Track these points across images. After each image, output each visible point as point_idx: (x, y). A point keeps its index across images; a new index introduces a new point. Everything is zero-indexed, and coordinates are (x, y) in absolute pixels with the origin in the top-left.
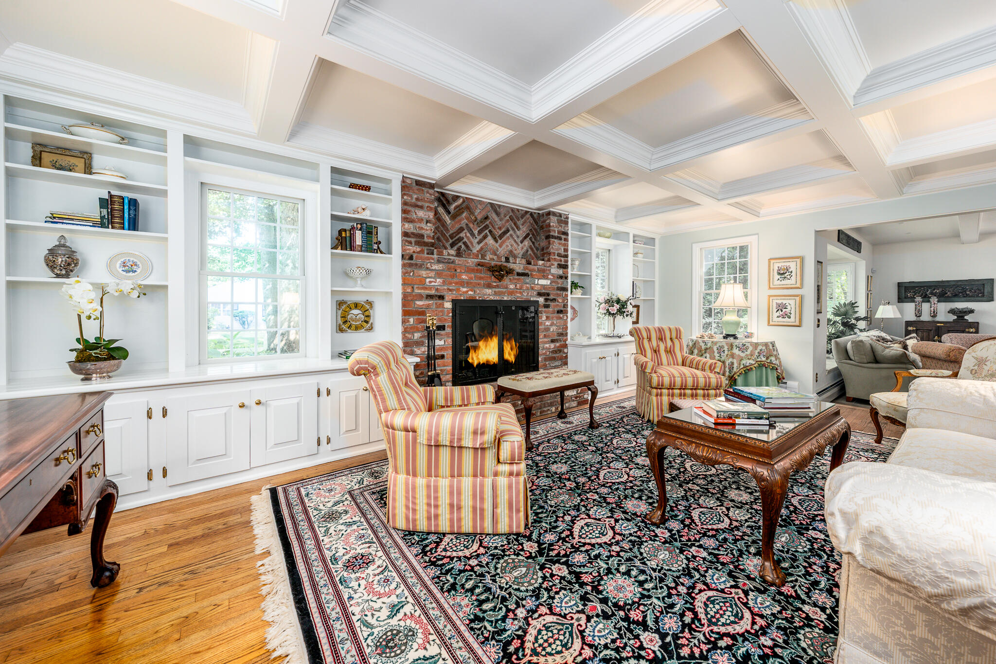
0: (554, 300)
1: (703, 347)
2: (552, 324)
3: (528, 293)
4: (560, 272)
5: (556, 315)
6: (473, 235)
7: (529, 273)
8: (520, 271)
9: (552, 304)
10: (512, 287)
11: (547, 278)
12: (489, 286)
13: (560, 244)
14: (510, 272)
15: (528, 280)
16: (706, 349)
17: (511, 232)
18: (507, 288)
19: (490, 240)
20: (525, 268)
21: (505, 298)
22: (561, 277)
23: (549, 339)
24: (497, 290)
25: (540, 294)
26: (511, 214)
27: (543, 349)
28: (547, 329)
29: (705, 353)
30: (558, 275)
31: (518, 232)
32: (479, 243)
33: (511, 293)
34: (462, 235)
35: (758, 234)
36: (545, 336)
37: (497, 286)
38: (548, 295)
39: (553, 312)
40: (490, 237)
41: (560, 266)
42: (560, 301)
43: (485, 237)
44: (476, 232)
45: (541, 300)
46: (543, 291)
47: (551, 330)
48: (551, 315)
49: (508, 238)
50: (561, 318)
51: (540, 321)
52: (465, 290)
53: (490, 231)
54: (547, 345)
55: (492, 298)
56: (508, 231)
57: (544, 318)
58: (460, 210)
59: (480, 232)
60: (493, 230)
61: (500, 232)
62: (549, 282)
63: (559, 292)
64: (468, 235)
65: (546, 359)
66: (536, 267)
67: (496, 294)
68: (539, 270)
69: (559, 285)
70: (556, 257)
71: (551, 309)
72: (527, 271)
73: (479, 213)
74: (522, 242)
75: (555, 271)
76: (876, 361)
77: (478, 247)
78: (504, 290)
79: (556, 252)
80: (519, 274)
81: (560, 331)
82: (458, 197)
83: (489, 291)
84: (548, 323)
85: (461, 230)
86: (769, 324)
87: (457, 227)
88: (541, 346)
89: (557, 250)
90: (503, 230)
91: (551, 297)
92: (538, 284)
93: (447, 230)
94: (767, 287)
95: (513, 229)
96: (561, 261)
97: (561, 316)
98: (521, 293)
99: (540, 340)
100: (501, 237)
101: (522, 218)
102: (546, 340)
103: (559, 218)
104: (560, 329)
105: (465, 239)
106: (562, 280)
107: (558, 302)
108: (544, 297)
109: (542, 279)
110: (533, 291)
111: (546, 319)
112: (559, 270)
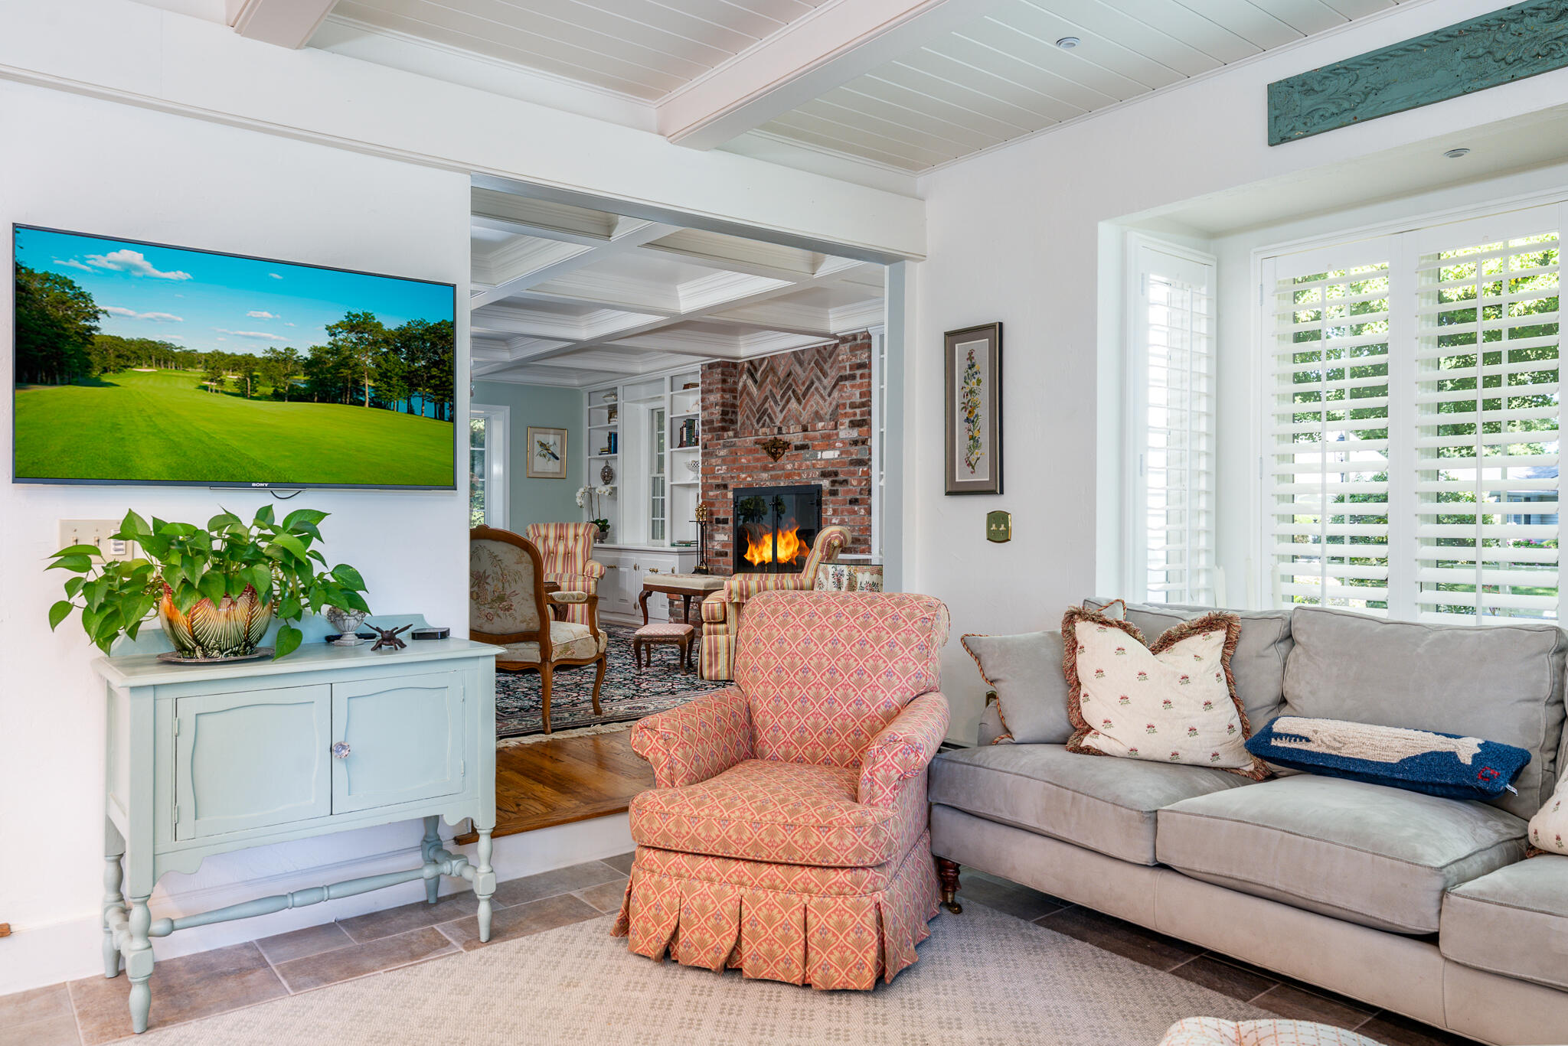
0: (845, 482)
2: (842, 523)
3: (808, 475)
4: (854, 434)
5: (848, 506)
6: (776, 402)
7: (810, 443)
8: (798, 443)
9: (840, 489)
10: (789, 467)
11: (834, 448)
13: (853, 386)
14: (786, 445)
17: (817, 384)
18: (783, 469)
19: (793, 404)
20: (805, 438)
21: (782, 484)
22: (855, 443)
24: (772, 473)
25: (824, 475)
26: (817, 357)
30: (851, 439)
31: (825, 381)
32: (781, 411)
33: (788, 476)
34: (767, 405)
37: (773, 468)
38: (836, 474)
39: (844, 503)
40: (793, 400)
41: (854, 424)
42: (855, 483)
43: (788, 402)
44: (778, 398)
45: (826, 483)
46: (830, 469)
48: (840, 508)
49: (813, 394)
50: (855, 513)
51: (824, 515)
52: (744, 476)
53: (794, 391)
55: (768, 484)
56: (812, 383)
57: (830, 512)
58: (765, 374)
59: (782, 397)
60: (796, 389)
61: (804, 389)
62: (837, 453)
63: (852, 468)
64: (772, 403)
66: (818, 434)
67: (773, 478)
68: (823, 437)
69: (854, 457)
70: (848, 410)
71: (840, 498)
72: (807, 442)
73: (781, 372)
74: (829, 395)
75: (846, 433)
77: (781, 417)
78: (780, 472)
79: (848, 402)
80: (797, 448)
81: (855, 534)
82: (764, 359)
83: (765, 475)
84: (835, 520)
85: (766, 398)
87: (763, 397)
89: (849, 398)
90: (807, 383)
91: (841, 477)
92: (821, 459)
93: (755, 404)
95: (819, 379)
96: (855, 414)
97: (856, 508)
98: (799, 475)
100: (804, 395)
101: (830, 357)
103: (853, 343)
104: (854, 530)
105: (770, 411)
106: (857, 448)
107: (852, 485)
108: (830, 479)
109: (827, 450)
110: (814, 471)
111: (833, 514)
112: (851, 431)
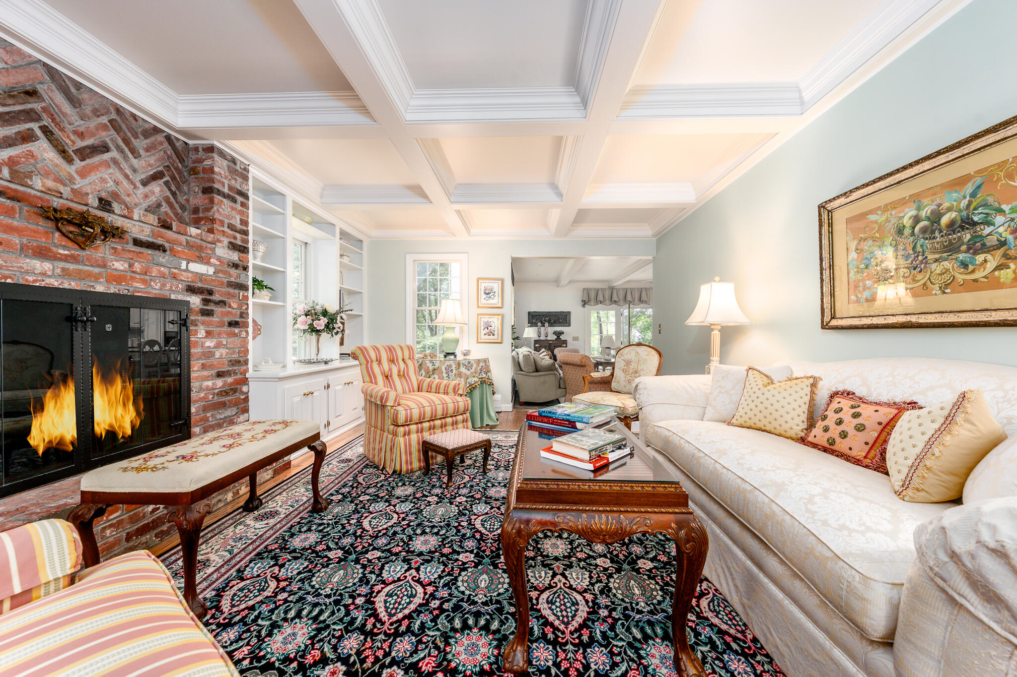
0: (222, 303)
1: (431, 368)
2: (218, 346)
3: (163, 285)
4: (235, 256)
5: (226, 329)
7: (167, 245)
8: (143, 237)
9: (218, 310)
10: (120, 265)
11: (208, 263)
12: (42, 253)
13: (232, 208)
14: (112, 233)
15: (162, 258)
16: (434, 370)
17: (114, 154)
18: (104, 266)
19: (43, 150)
20: (153, 234)
21: (100, 288)
22: (236, 266)
23: (214, 372)
24: (71, 267)
25: (191, 290)
26: (114, 115)
27: (201, 389)
28: (209, 354)
29: (433, 374)
30: (229, 261)
31: (134, 161)
33: (118, 278)
35: (467, 253)
36: (204, 367)
38: (210, 292)
39: (221, 324)
40: (43, 143)
41: (233, 246)
42: (234, 305)
43: (27, 137)
45: (195, 301)
46: (200, 285)
47: (217, 355)
48: (215, 330)
49: (105, 165)
50: (235, 335)
51: (193, 339)
53: (46, 130)
54: (210, 383)
55: (55, 283)
56: (103, 148)
57: (202, 333)
60: (55, 130)
61: (80, 144)
62: (211, 270)
63: (231, 290)
65: (205, 409)
66: (183, 238)
68: (189, 245)
69: (232, 279)
70: (226, 229)
71: (215, 319)
72: (160, 241)
74: (144, 183)
75: (223, 252)
76: (537, 371)
78: (97, 270)
79: (226, 221)
80: (137, 242)
81: (235, 356)
83: (42, 266)
84: (210, 343)
86: (478, 342)
88: (194, 385)
89: (228, 217)
90: (89, 142)
91: (216, 297)
92: (187, 270)
94: (476, 306)
95: (121, 150)
96: (235, 238)
97: (237, 330)
98: (144, 281)
99: (193, 375)
100: (82, 154)
101: (145, 137)
102: (205, 373)
103: (229, 163)
104: (234, 352)
106: (237, 271)
107: (230, 306)
108: (201, 297)
109: (195, 262)
110: (175, 282)
111: (206, 337)
112: (231, 252)
